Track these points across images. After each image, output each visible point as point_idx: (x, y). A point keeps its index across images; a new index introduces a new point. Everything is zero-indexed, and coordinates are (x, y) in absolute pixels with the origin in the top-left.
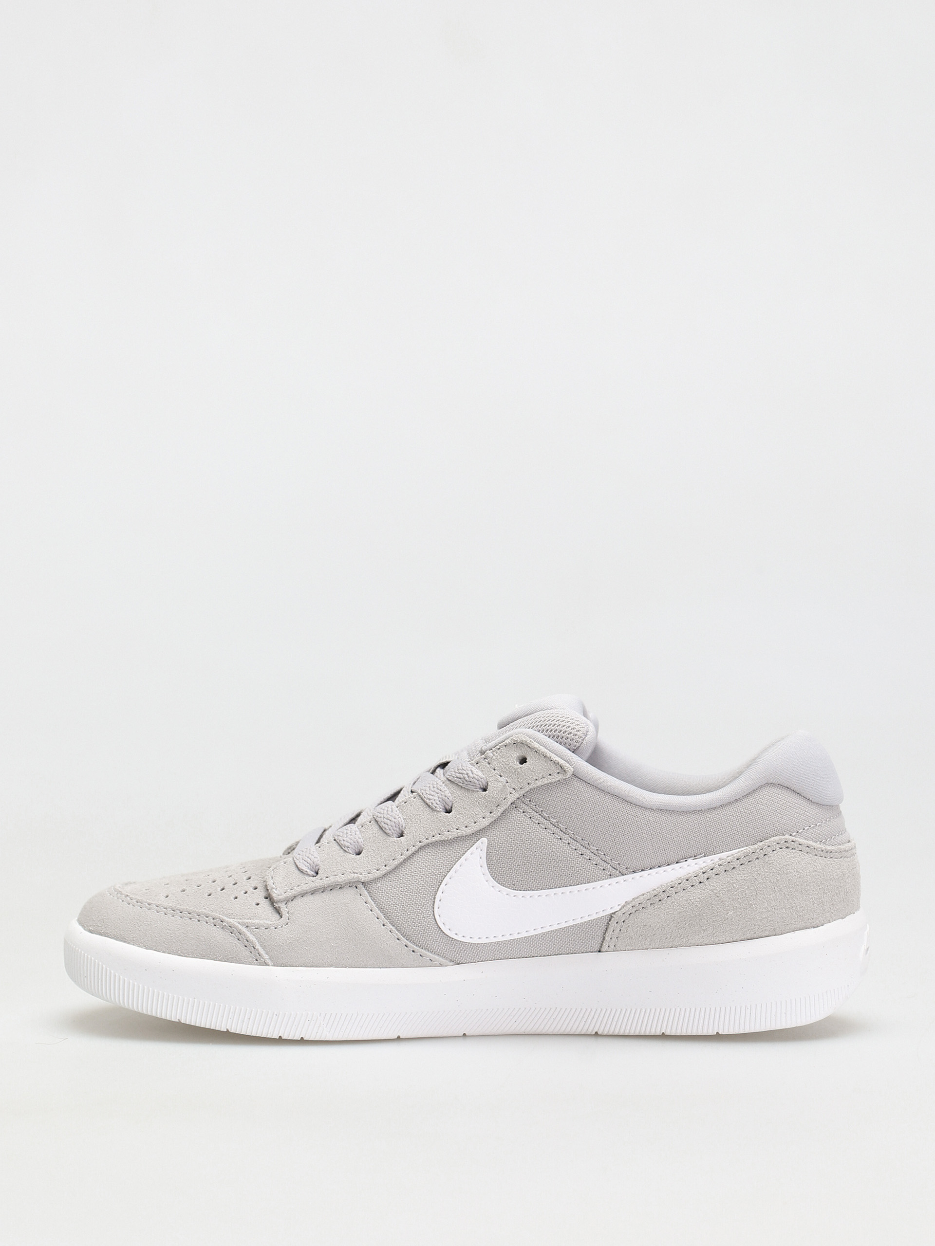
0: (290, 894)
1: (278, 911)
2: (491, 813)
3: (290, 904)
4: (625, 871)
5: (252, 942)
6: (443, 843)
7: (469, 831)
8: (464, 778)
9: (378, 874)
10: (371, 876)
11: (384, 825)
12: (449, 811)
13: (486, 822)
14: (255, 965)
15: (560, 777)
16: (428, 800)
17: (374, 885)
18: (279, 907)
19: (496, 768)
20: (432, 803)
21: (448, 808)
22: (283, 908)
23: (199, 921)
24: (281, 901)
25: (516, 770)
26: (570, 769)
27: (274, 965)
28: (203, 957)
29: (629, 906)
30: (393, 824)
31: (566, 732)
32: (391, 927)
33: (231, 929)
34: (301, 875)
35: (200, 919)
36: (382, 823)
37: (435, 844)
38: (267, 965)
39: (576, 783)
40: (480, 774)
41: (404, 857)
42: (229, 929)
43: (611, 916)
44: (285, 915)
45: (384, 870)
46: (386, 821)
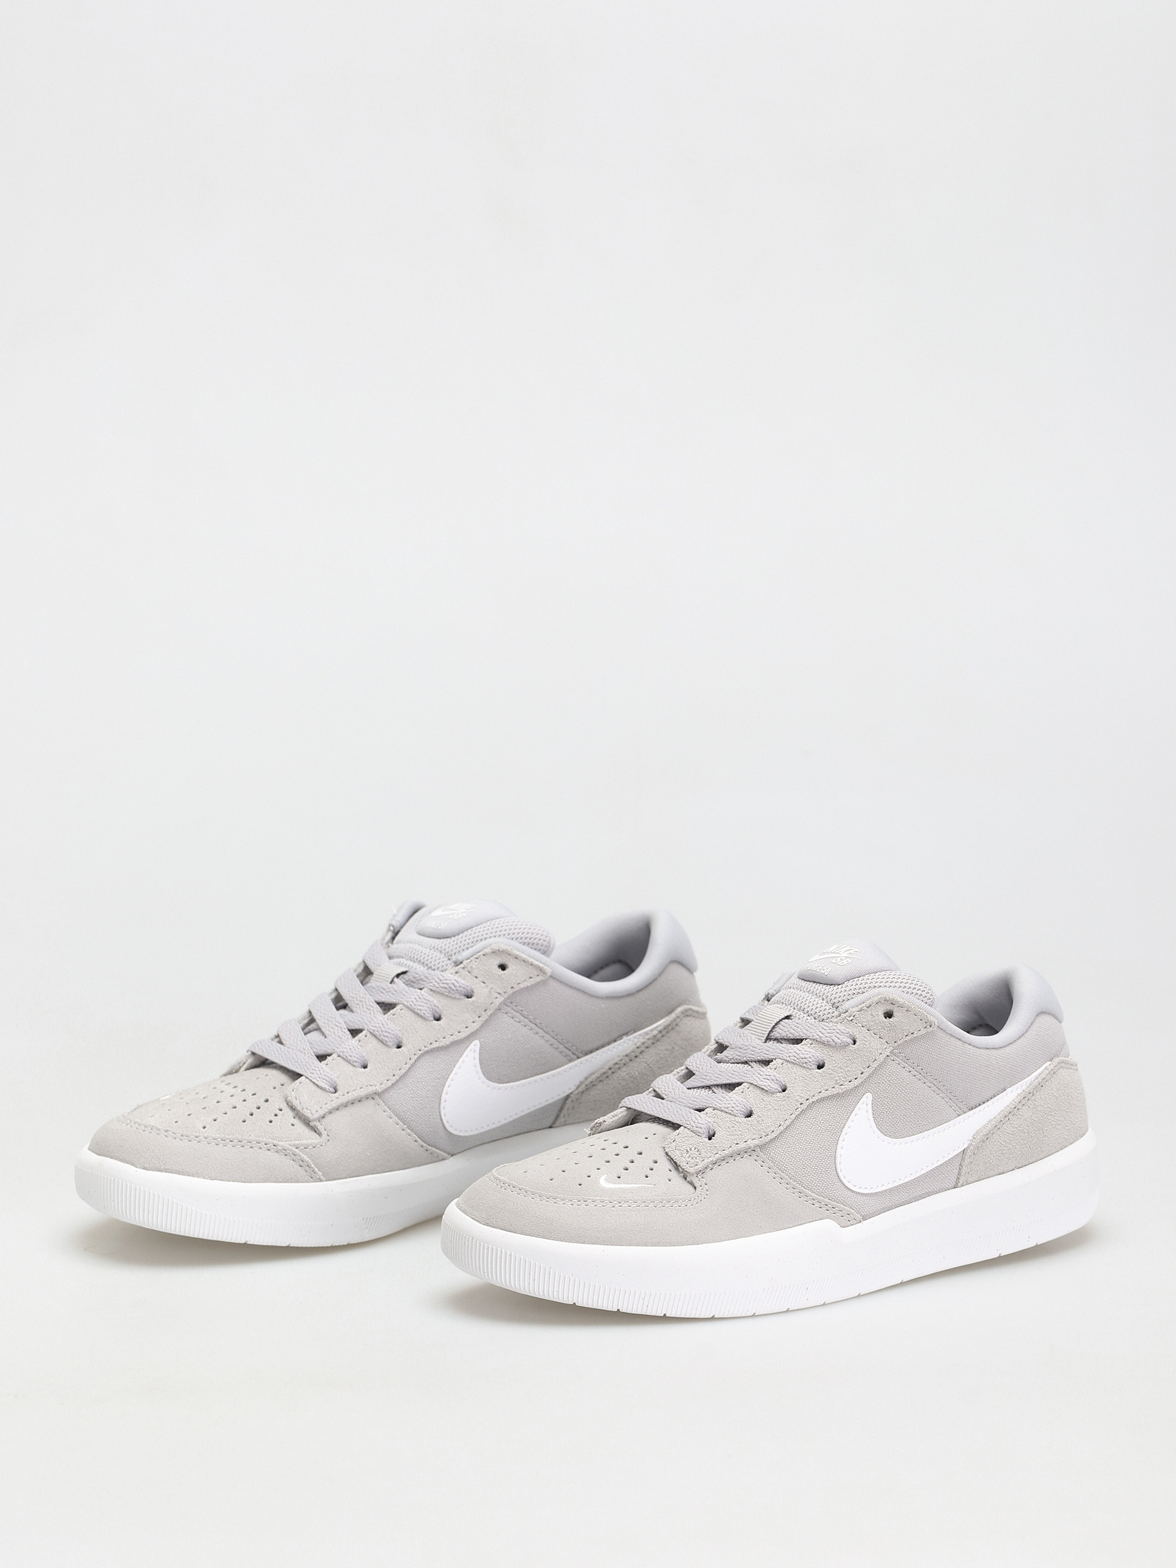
0: (321, 1112)
1: (314, 1130)
2: (479, 1017)
3: (324, 1121)
4: (581, 1055)
5: (307, 1162)
6: (439, 1049)
7: (463, 1035)
8: (450, 988)
9: (389, 1084)
10: (384, 1087)
11: (384, 1038)
12: (438, 1019)
13: (476, 1026)
14: (311, 1182)
15: (538, 979)
16: (419, 1011)
17: (386, 1095)
18: (315, 1125)
19: (478, 976)
20: (424, 1014)
21: (437, 1016)
22: (320, 1127)
23: (252, 1148)
24: (314, 1120)
25: (499, 976)
26: (549, 971)
27: (326, 1181)
28: (265, 1181)
29: (584, 1086)
30: (393, 1036)
31: (536, 938)
32: (409, 1131)
33: (285, 1152)
34: (323, 1093)
35: (253, 1145)
36: (382, 1036)
37: (432, 1051)
38: (321, 1181)
39: (553, 984)
40: (463, 982)
41: (408, 1066)
42: (283, 1152)
43: (567, 1097)
44: (324, 1133)
45: (394, 1079)
46: (385, 1034)
